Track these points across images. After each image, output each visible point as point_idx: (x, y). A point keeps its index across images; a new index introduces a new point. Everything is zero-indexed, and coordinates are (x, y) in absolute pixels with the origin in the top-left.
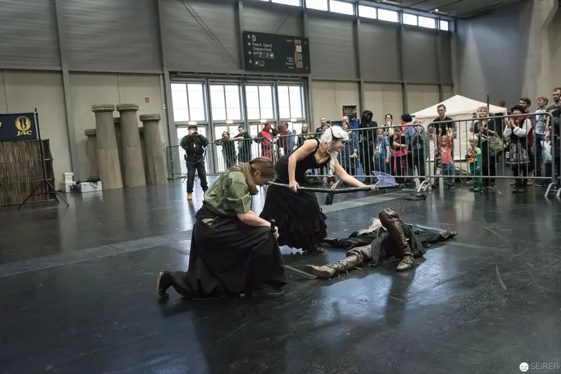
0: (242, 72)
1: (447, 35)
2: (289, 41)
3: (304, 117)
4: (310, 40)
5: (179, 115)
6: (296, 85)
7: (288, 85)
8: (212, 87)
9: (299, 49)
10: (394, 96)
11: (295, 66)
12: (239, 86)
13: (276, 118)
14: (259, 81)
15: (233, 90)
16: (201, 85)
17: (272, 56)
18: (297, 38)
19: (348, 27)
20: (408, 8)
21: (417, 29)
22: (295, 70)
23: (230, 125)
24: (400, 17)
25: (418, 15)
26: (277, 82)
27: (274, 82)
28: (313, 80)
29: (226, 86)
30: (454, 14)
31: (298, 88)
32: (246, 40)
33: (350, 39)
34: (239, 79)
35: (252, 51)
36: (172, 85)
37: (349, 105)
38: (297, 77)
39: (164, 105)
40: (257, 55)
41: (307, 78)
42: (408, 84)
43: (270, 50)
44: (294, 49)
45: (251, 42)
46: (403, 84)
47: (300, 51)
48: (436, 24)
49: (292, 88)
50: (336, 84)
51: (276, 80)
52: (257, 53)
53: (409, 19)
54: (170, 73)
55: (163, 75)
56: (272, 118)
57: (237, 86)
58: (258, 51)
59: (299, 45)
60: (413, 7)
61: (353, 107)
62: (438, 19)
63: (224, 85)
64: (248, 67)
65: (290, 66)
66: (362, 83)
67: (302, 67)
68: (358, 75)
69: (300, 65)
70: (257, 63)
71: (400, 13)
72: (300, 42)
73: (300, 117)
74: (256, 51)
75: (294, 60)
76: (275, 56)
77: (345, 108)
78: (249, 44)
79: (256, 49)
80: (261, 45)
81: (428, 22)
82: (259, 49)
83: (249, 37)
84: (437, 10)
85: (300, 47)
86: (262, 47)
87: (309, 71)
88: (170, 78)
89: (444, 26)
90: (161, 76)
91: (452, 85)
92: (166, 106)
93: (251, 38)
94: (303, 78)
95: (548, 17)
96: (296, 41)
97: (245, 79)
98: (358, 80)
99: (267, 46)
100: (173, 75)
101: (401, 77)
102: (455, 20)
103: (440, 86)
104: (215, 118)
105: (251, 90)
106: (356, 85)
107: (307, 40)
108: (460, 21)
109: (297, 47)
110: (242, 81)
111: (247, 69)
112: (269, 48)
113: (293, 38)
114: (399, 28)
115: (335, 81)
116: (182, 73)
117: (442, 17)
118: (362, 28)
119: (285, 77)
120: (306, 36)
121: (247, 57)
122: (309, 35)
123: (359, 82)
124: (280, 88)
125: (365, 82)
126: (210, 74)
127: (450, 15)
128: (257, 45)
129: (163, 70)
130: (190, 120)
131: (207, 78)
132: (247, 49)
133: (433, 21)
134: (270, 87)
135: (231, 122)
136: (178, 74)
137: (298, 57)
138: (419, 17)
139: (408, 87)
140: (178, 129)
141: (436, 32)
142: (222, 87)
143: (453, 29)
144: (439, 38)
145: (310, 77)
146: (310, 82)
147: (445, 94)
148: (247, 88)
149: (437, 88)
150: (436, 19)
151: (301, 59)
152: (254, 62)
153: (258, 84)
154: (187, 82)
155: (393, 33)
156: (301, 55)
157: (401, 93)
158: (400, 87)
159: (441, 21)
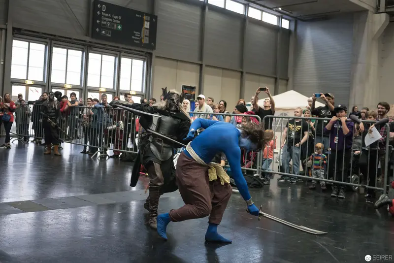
0: (88, 39)
1: (287, 32)
2: (138, 16)
3: (144, 92)
4: (158, 18)
5: (16, 72)
6: (140, 59)
7: (132, 58)
8: (55, 50)
9: (147, 25)
10: (233, 83)
11: (141, 40)
12: (83, 52)
13: (115, 89)
14: (103, 49)
15: (76, 55)
16: (44, 46)
17: (119, 27)
18: (147, 15)
19: (197, 12)
20: (254, 2)
21: (260, 23)
22: (140, 45)
23: (69, 89)
24: (246, 10)
25: (262, 11)
26: (122, 54)
27: (118, 53)
28: (157, 57)
29: (69, 50)
30: (295, 14)
31: (141, 62)
32: (95, 9)
33: (197, 23)
34: (84, 45)
35: (101, 20)
36: (14, 41)
37: (189, 85)
38: (142, 52)
39: (3, 60)
40: (104, 25)
41: (151, 54)
42: (247, 73)
43: (119, 22)
44: (142, 25)
45: (101, 11)
46: (242, 73)
47: (148, 27)
48: (279, 22)
49: (135, 61)
50: (179, 63)
51: (120, 52)
52: (105, 23)
53: (254, 13)
54: (14, 29)
55: (6, 30)
56: (112, 88)
57: (80, 52)
58: (106, 21)
59: (147, 21)
60: (258, 2)
61: (193, 88)
62: (280, 18)
63: (68, 49)
64: (95, 35)
65: (136, 40)
66: (204, 66)
67: (148, 42)
68: (201, 58)
69: (146, 40)
70: (103, 32)
71: (246, 6)
72: (149, 18)
73: (140, 90)
74: (105, 20)
75: (141, 34)
76: (122, 27)
77: (185, 87)
78: (98, 13)
79: (105, 19)
80: (110, 15)
81: (271, 19)
82: (107, 19)
83: (99, 6)
84: (280, 9)
85: (149, 23)
86: (111, 18)
87: (154, 48)
88: (13, 34)
89: (285, 24)
90: (4, 31)
91: (287, 80)
92: (4, 62)
93: (102, 7)
94: (147, 53)
95: (380, 29)
96: (145, 17)
97: (90, 46)
98: (200, 63)
99: (117, 17)
100: (16, 32)
101: (242, 66)
102: (296, 21)
103: (276, 79)
104: (54, 80)
105: (94, 57)
106: (198, 67)
107: (156, 17)
108: (299, 22)
109: (146, 22)
110: (87, 47)
111: (92, 37)
112: (118, 19)
113: (142, 14)
114: (244, 19)
115: (177, 61)
116: (26, 30)
117: (284, 16)
118: (209, 14)
119: (130, 49)
120: (156, 14)
121: (95, 25)
122: (158, 13)
123: (201, 65)
124: (123, 60)
125: (207, 66)
126: (55, 36)
127: (291, 15)
128: (107, 15)
129: (7, 25)
130: (27, 79)
131: (51, 40)
132: (95, 17)
133: (275, 18)
134: (114, 58)
135: (69, 86)
136: (22, 32)
137: (145, 33)
138: (264, 13)
139: (246, 76)
140: (13, 86)
141: (277, 29)
142: (66, 50)
143: (293, 29)
144: (279, 35)
145: (154, 53)
146: (154, 59)
147: (280, 88)
148: (91, 55)
149: (273, 80)
150: (278, 17)
151: (148, 35)
152: (100, 31)
153: (102, 53)
154: (29, 41)
155: (238, 23)
156: (148, 31)
157: (239, 81)
158: (239, 75)
159: (283, 19)
